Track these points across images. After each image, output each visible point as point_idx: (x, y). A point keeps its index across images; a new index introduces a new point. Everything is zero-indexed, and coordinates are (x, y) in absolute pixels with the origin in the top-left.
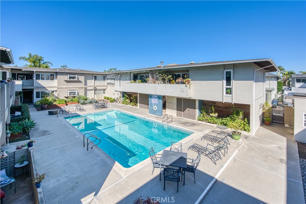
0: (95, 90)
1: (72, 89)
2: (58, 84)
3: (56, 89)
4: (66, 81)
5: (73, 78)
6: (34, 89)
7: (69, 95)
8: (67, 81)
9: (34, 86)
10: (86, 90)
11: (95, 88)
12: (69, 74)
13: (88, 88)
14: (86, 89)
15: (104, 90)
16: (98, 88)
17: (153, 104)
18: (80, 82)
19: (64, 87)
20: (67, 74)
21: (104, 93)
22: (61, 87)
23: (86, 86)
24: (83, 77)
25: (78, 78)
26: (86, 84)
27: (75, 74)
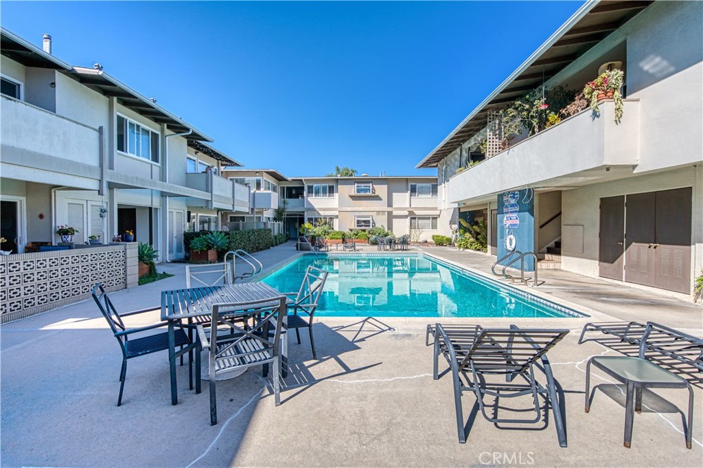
0: (412, 218)
1: (363, 214)
2: (340, 204)
3: (336, 213)
4: (351, 197)
5: (366, 191)
6: (304, 212)
7: (358, 226)
8: (353, 198)
9: (305, 206)
10: (391, 217)
11: (411, 213)
12: (358, 183)
13: (395, 213)
14: (390, 213)
15: (435, 218)
16: (417, 213)
17: (507, 230)
18: (377, 198)
19: (349, 209)
20: (355, 182)
21: (434, 226)
22: (344, 209)
23: (390, 209)
24: (385, 187)
25: (373, 189)
26: (390, 204)
27: (369, 183)
